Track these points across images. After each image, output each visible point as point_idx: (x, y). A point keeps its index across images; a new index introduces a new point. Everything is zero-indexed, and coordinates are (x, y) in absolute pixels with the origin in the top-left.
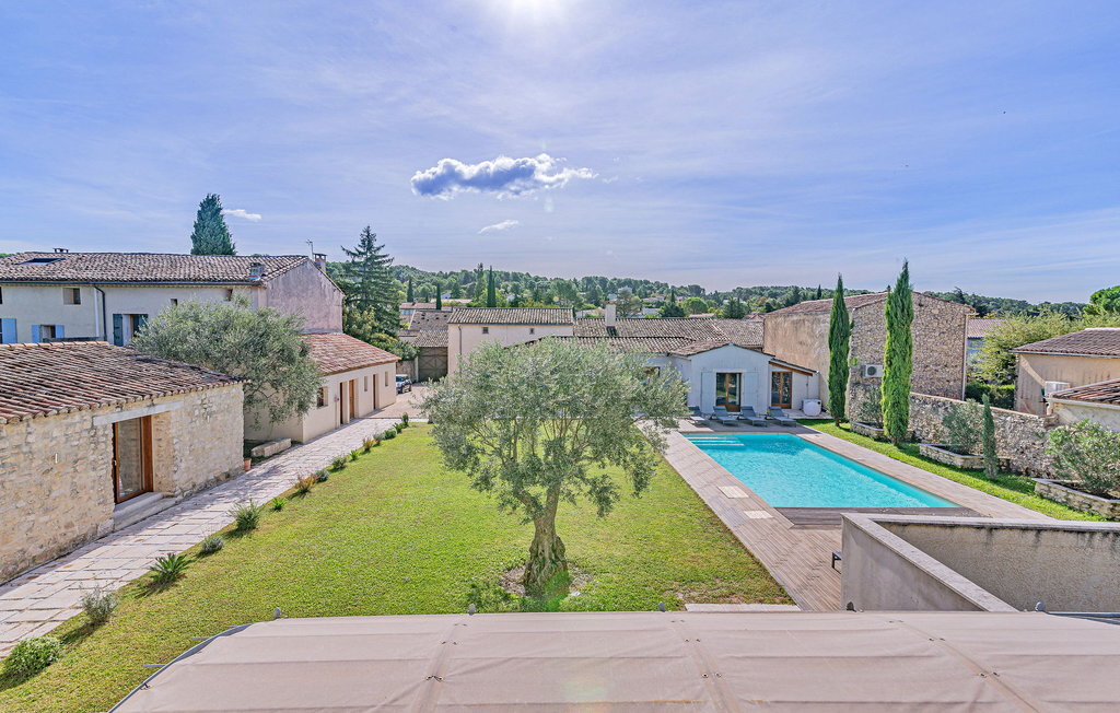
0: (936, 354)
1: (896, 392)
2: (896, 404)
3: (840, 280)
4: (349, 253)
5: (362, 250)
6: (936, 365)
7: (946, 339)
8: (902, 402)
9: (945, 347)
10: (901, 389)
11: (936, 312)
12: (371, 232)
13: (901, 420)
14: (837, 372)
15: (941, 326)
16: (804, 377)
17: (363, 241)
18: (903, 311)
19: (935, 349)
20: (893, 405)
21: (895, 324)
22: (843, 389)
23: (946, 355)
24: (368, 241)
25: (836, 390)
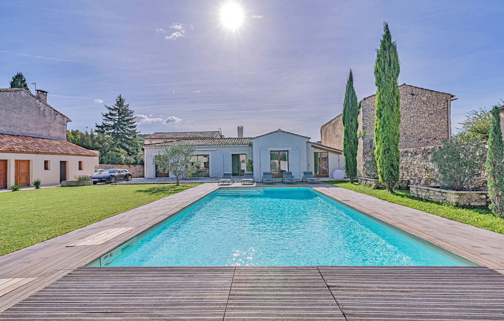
0: (426, 130)
1: (386, 139)
2: (387, 151)
3: (351, 73)
4: (109, 108)
5: (117, 107)
6: (428, 138)
7: (434, 118)
8: (392, 148)
9: (433, 125)
10: (391, 136)
11: (425, 99)
12: (122, 98)
13: (392, 165)
14: (348, 141)
15: (429, 109)
16: (336, 156)
17: (118, 102)
18: (390, 65)
19: (425, 126)
20: (384, 153)
21: (383, 78)
22: (355, 155)
23: (435, 130)
24: (120, 102)
25: (349, 154)
